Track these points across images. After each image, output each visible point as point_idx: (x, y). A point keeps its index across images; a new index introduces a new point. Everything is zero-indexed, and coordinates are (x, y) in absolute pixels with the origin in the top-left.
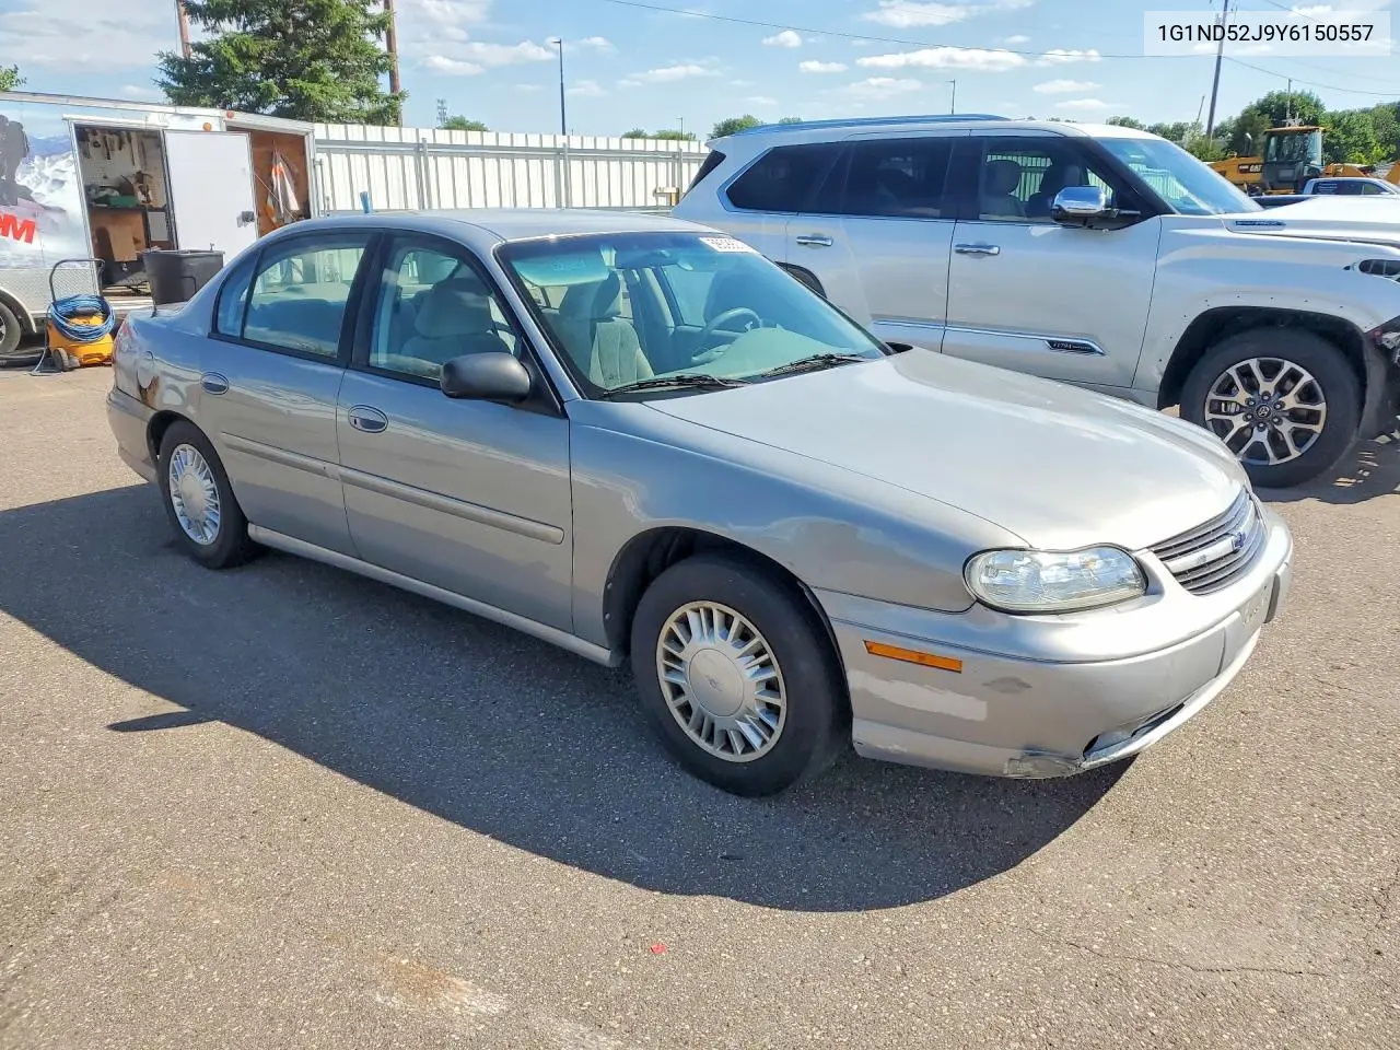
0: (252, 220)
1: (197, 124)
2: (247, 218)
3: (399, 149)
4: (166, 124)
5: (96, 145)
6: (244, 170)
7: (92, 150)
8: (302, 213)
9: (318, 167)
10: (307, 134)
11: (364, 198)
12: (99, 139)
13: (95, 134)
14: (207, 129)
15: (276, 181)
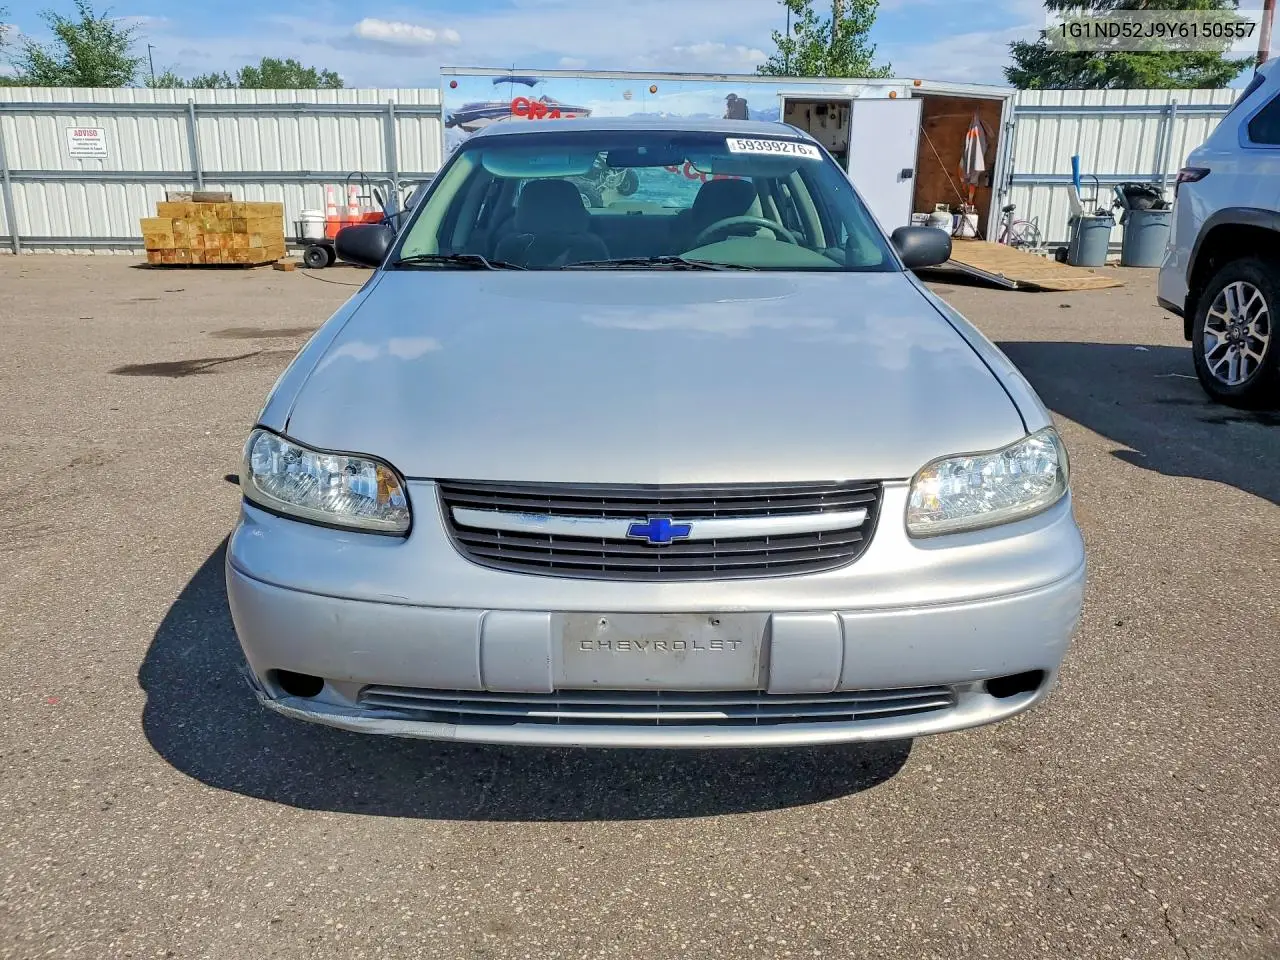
0: (910, 177)
1: (884, 93)
2: (906, 174)
3: (1142, 111)
4: (857, 94)
5: (833, 117)
6: (911, 131)
7: (828, 121)
8: (987, 173)
9: (1011, 130)
10: (1006, 98)
11: (1075, 161)
12: (836, 112)
13: (833, 108)
14: (892, 97)
15: (969, 143)
